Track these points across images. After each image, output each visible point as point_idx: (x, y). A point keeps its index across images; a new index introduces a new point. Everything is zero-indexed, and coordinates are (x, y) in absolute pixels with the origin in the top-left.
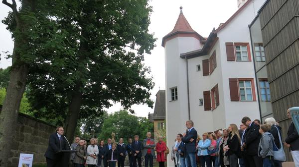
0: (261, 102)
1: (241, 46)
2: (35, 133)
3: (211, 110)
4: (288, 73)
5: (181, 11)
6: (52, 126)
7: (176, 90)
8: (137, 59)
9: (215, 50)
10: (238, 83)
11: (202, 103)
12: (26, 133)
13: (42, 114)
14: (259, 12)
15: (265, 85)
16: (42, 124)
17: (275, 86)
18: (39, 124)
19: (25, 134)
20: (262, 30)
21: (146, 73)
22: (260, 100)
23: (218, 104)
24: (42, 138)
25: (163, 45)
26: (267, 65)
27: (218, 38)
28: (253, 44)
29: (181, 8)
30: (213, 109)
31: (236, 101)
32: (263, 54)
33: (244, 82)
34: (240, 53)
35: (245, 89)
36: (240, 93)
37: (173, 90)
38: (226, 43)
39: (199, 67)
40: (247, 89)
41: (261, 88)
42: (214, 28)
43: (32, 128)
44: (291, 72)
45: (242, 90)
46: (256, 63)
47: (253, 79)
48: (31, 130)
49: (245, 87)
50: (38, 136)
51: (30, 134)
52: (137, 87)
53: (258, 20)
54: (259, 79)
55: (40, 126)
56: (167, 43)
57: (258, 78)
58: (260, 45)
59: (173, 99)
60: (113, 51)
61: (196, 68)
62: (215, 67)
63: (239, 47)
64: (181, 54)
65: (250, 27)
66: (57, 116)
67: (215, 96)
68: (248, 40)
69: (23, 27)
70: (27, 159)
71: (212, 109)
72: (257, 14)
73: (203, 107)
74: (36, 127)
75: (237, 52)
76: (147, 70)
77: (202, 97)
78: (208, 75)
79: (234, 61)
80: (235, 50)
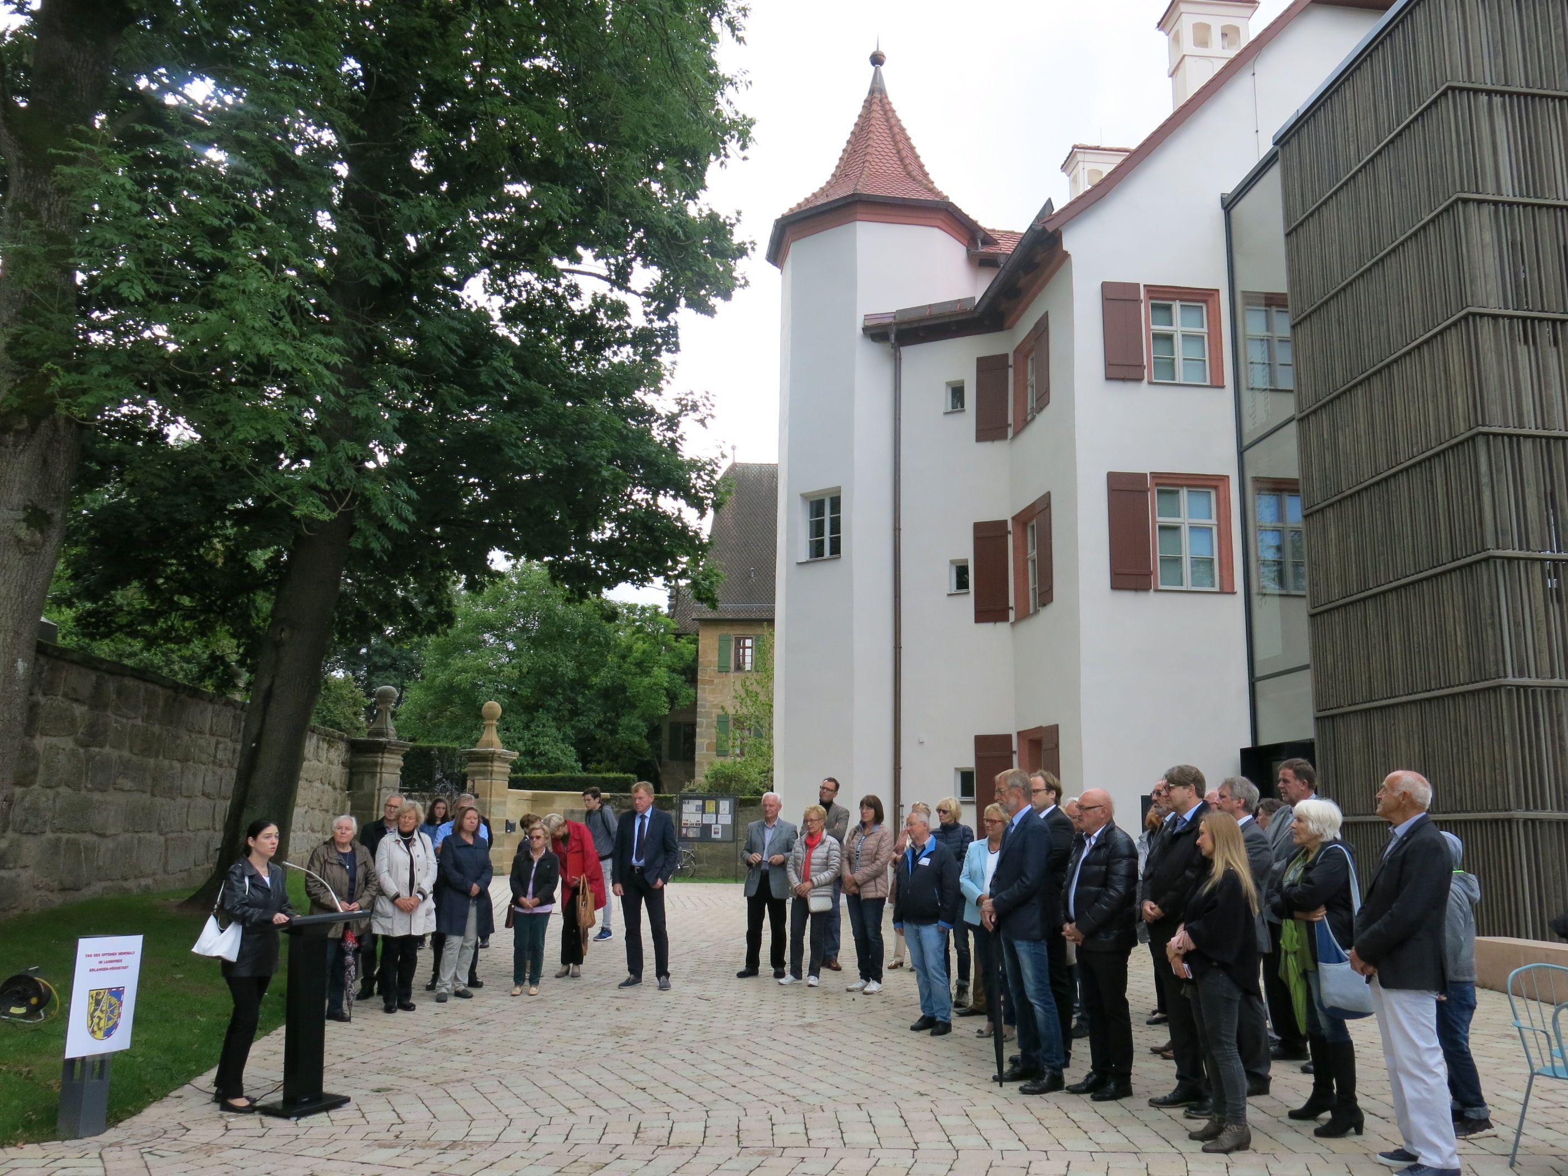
0: (1256, 600)
1: (1177, 306)
2: (94, 736)
3: (1005, 618)
4: (1403, 479)
5: (877, 79)
6: (176, 687)
7: (836, 504)
8: (643, 338)
9: (1046, 316)
10: (1152, 498)
11: (962, 583)
12: (45, 739)
13: (123, 620)
14: (1283, 140)
15: (1281, 516)
16: (129, 682)
17: (1332, 533)
18: (111, 686)
19: (40, 743)
20: (1288, 235)
21: (687, 424)
22: (1254, 589)
23: (1045, 596)
24: (126, 754)
25: (776, 255)
26: (1301, 420)
27: (1066, 255)
28: (1239, 298)
29: (877, 60)
30: (1019, 619)
31: (1136, 589)
32: (1284, 355)
33: (1184, 493)
34: (1169, 338)
35: (1185, 531)
36: (1158, 548)
37: (816, 507)
38: (1105, 286)
39: (957, 393)
40: (1192, 528)
41: (1262, 529)
42: (1049, 202)
43: (79, 710)
44: (1416, 475)
45: (1169, 535)
46: (1246, 396)
47: (1224, 479)
48: (73, 722)
49: (1184, 520)
50: (107, 749)
51: (67, 743)
52: (640, 495)
53: (1275, 174)
54: (1256, 480)
55: (119, 692)
56: (797, 250)
57: (1249, 475)
58: (1272, 301)
59: (817, 550)
60: (510, 287)
61: (944, 399)
62: (1043, 399)
63: (1169, 308)
64: (867, 317)
65: (1229, 204)
66: (204, 630)
67: (1032, 553)
68: (1215, 278)
69: (44, 194)
70: (114, 962)
71: (1012, 615)
72: (1267, 146)
73: (968, 602)
74: (96, 701)
75: (1157, 337)
76: (695, 408)
77: (966, 552)
78: (1003, 437)
79: (1140, 380)
80: (1149, 325)
